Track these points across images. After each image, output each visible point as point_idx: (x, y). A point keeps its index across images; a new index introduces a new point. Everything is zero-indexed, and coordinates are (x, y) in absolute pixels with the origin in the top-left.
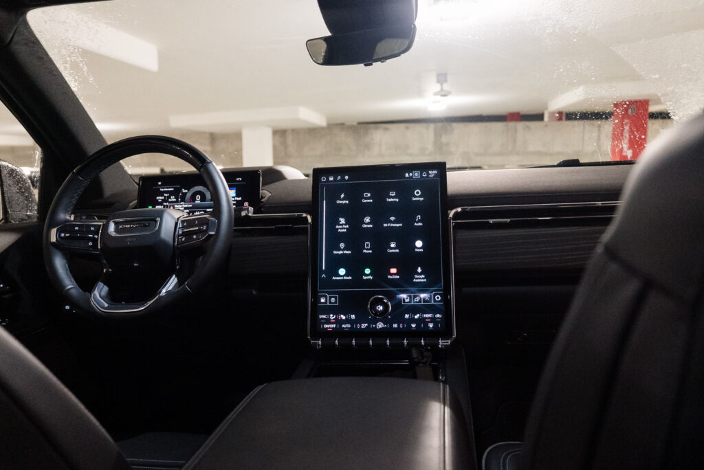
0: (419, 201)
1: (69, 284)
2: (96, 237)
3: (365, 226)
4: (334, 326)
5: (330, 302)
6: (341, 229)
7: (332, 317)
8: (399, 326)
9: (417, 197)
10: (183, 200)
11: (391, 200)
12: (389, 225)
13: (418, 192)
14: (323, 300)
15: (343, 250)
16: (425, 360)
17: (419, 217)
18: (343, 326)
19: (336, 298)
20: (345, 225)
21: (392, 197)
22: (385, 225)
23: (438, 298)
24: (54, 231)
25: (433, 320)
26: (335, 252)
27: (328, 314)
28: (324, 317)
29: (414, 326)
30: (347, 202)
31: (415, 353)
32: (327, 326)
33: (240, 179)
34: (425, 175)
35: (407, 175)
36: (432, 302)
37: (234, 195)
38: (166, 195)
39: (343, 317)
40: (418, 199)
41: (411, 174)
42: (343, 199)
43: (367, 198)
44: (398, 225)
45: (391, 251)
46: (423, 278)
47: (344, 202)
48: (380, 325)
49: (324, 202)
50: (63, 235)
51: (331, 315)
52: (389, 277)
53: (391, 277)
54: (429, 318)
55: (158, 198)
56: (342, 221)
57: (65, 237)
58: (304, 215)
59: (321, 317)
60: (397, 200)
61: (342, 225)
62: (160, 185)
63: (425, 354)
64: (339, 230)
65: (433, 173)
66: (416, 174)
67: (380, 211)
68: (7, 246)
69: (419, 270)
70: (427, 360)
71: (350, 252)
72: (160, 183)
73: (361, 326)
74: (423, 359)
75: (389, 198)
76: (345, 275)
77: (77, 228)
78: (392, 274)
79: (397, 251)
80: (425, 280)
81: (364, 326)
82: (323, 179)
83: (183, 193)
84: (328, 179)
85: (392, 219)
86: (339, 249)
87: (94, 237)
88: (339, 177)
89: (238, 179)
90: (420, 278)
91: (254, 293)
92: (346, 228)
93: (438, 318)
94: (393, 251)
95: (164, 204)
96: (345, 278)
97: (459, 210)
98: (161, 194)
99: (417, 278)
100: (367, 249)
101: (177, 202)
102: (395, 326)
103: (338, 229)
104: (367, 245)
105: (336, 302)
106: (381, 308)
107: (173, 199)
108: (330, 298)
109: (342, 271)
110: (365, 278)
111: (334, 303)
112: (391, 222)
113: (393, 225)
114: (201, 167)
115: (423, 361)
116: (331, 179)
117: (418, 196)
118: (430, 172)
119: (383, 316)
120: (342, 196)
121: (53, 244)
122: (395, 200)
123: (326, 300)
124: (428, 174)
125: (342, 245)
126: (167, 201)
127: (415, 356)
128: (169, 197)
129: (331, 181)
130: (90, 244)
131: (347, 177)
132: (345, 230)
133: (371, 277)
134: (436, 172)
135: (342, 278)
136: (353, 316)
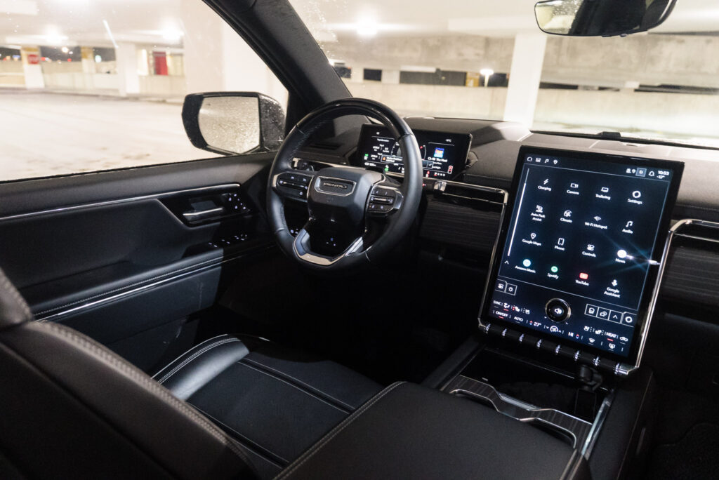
0: (637, 204)
1: (281, 225)
2: (306, 187)
3: (564, 220)
4: (506, 315)
5: (508, 291)
6: (536, 217)
7: (506, 306)
8: (575, 336)
9: (634, 199)
10: (395, 153)
11: (602, 196)
12: (591, 224)
13: (637, 194)
14: (501, 286)
15: (533, 240)
16: (593, 383)
17: (630, 223)
18: (516, 318)
19: (514, 288)
20: (542, 214)
21: (604, 194)
22: (587, 224)
23: (629, 320)
24: (276, 177)
25: (616, 341)
26: (524, 241)
27: (503, 302)
28: (499, 303)
29: (592, 341)
30: (550, 189)
31: (583, 372)
32: (499, 313)
33: (450, 140)
34: (652, 174)
35: (628, 171)
36: (621, 323)
37: (442, 156)
38: (381, 145)
39: (517, 309)
40: (635, 202)
41: (634, 171)
42: (545, 186)
43: (574, 189)
44: (602, 227)
45: (586, 254)
46: (617, 294)
47: (546, 189)
48: (554, 329)
49: (525, 184)
50: (281, 182)
51: (506, 304)
52: (577, 281)
53: (580, 282)
54: (612, 338)
55: (374, 147)
56: (540, 209)
57: (282, 185)
58: (502, 192)
59: (496, 302)
60: (609, 198)
61: (539, 213)
62: (378, 135)
63: (596, 376)
64: (534, 219)
65: (663, 174)
66: (641, 172)
67: (585, 206)
68: (251, 177)
69: (615, 283)
70: (595, 385)
71: (540, 244)
72: (378, 133)
73: (533, 323)
74: (591, 381)
75: (600, 194)
76: (529, 268)
77: (293, 178)
78: (581, 280)
79: (594, 255)
80: (619, 296)
81: (537, 324)
82: (530, 159)
83: (396, 146)
84: (534, 160)
85: (597, 218)
86: (529, 239)
87: (304, 188)
88: (547, 160)
89: (447, 140)
90: (613, 292)
91: (440, 258)
92: (542, 218)
93: (623, 341)
94: (589, 254)
95: (379, 154)
96: (529, 270)
97: (689, 221)
98: (378, 144)
99: (609, 292)
100: (560, 246)
101: (389, 154)
102: (571, 334)
103: (533, 217)
104: (561, 241)
105: (513, 292)
106: (559, 311)
107: (386, 150)
108: (509, 286)
109: (527, 263)
110: (550, 275)
111: (511, 292)
112: (595, 222)
113: (596, 226)
114: (400, 138)
115: (590, 383)
116: (538, 160)
117: (636, 197)
118: (660, 172)
119: (559, 320)
120: (546, 182)
121: (273, 188)
122: (606, 197)
123: (504, 287)
124: (657, 174)
125: (533, 235)
126: (381, 152)
127: (582, 375)
128: (383, 148)
129: (538, 163)
130: (301, 193)
131: (555, 162)
132: (540, 220)
133: (556, 277)
134: (668, 173)
135: (525, 269)
136: (528, 312)
